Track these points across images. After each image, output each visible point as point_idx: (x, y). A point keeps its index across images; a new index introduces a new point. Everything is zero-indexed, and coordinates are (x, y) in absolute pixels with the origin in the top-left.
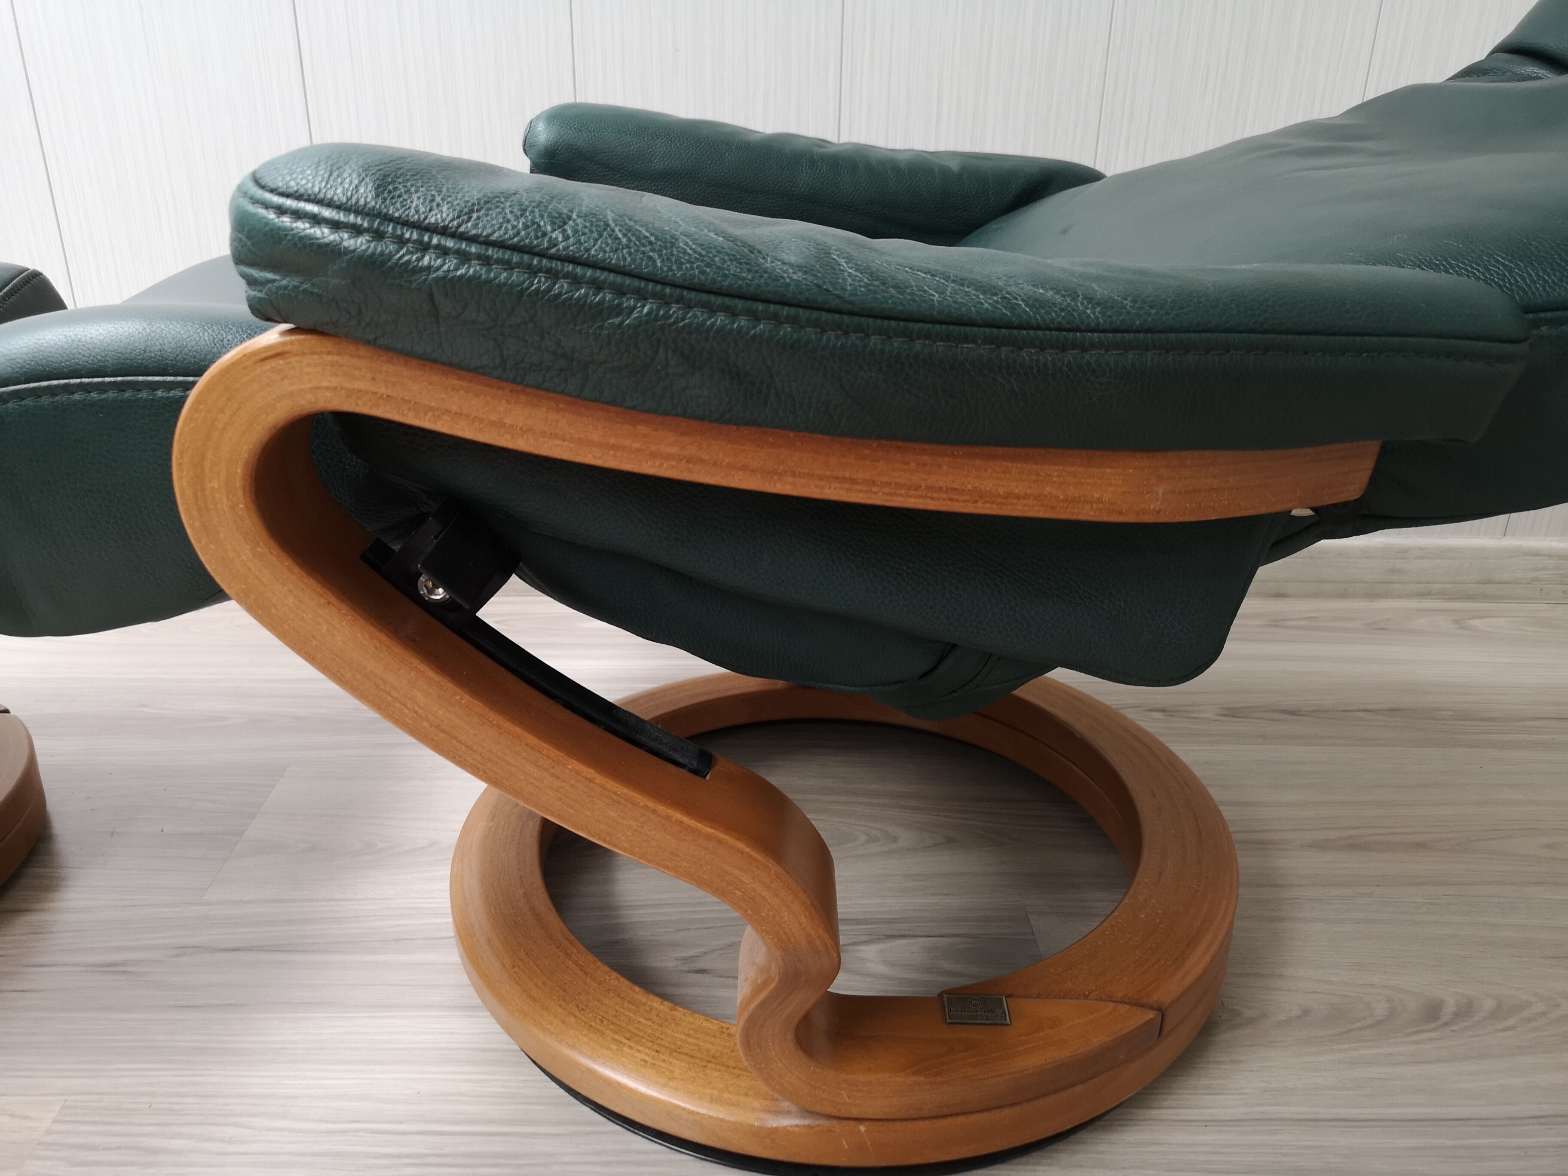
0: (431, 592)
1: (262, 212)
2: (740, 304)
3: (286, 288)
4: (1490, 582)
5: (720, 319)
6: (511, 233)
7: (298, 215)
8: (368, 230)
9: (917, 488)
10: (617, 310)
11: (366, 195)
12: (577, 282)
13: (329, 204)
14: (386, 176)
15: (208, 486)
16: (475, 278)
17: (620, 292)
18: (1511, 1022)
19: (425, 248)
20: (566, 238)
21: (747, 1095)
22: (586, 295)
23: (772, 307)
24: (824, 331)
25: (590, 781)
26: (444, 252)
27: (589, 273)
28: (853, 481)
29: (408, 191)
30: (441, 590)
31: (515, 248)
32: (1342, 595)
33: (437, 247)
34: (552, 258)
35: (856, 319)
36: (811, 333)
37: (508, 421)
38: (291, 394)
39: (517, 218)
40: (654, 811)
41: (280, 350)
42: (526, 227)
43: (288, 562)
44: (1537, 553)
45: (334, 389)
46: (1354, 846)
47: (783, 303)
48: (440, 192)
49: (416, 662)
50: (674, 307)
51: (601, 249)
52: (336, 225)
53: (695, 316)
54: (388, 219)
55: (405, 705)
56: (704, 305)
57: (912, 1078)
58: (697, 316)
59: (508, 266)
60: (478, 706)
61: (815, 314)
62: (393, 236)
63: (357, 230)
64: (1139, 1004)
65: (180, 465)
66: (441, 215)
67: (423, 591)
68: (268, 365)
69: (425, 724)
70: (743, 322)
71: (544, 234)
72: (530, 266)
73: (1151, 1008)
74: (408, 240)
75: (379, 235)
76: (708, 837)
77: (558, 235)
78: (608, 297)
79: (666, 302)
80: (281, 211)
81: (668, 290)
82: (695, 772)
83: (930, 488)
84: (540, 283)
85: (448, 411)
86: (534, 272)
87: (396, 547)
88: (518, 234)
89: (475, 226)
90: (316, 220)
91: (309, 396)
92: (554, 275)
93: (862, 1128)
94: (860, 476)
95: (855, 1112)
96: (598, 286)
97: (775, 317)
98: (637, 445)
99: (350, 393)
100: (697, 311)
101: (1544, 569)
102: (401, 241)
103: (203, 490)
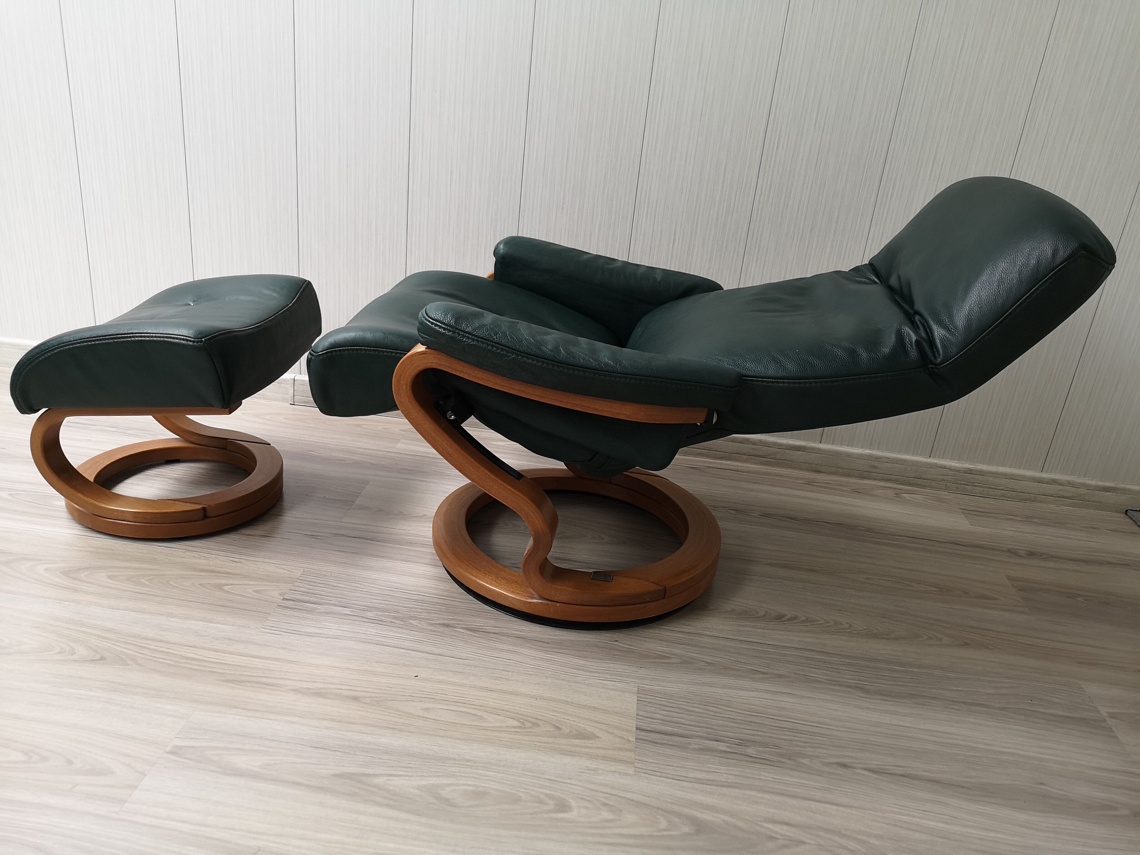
0: (450, 416)
1: (428, 323)
2: (535, 358)
3: (430, 340)
4: (920, 478)
5: (530, 361)
6: (484, 336)
7: (436, 325)
8: (452, 331)
9: (579, 405)
10: (506, 356)
11: (452, 322)
12: (498, 348)
13: (444, 324)
14: (457, 318)
15: (401, 383)
16: (475, 345)
17: (508, 352)
18: (808, 624)
19: (464, 337)
20: (497, 338)
21: (524, 592)
22: (500, 352)
23: (542, 360)
24: (554, 366)
25: (486, 473)
26: (468, 338)
27: (501, 347)
28: (563, 402)
29: (462, 323)
30: (453, 417)
31: (485, 339)
32: (848, 475)
33: (467, 336)
34: (493, 342)
35: (562, 365)
36: (551, 367)
37: (477, 376)
38: (425, 363)
39: (486, 332)
40: (503, 485)
41: (425, 352)
42: (488, 334)
43: (417, 404)
44: (945, 467)
45: (436, 363)
46: (786, 567)
47: (545, 359)
48: (469, 323)
49: (445, 435)
50: (520, 357)
51: (505, 342)
52: (445, 329)
53: (524, 360)
54: (457, 329)
55: (440, 446)
56: (526, 357)
57: (575, 590)
58: (525, 359)
59: (483, 343)
60: (459, 449)
61: (552, 362)
62: (458, 333)
63: (449, 331)
64: (658, 585)
65: (395, 377)
66: (470, 329)
67: (448, 417)
68: (422, 356)
69: (445, 452)
70: (535, 362)
71: (492, 337)
72: (488, 344)
73: (661, 586)
74: (461, 334)
75: (454, 332)
76: (517, 495)
77: (495, 337)
78: (505, 353)
79: (518, 355)
80: (432, 323)
81: (519, 353)
82: (517, 478)
83: (582, 406)
84: (490, 347)
85: (463, 372)
86: (488, 345)
87: (441, 403)
88: (486, 336)
89: (476, 333)
90: (440, 327)
91: (430, 364)
92: (493, 346)
93: (558, 605)
94: (565, 400)
95: (556, 599)
96: (503, 350)
97: (542, 362)
98: (509, 386)
99: (440, 365)
100: (525, 358)
101: (947, 475)
102: (459, 334)
103: (400, 384)
